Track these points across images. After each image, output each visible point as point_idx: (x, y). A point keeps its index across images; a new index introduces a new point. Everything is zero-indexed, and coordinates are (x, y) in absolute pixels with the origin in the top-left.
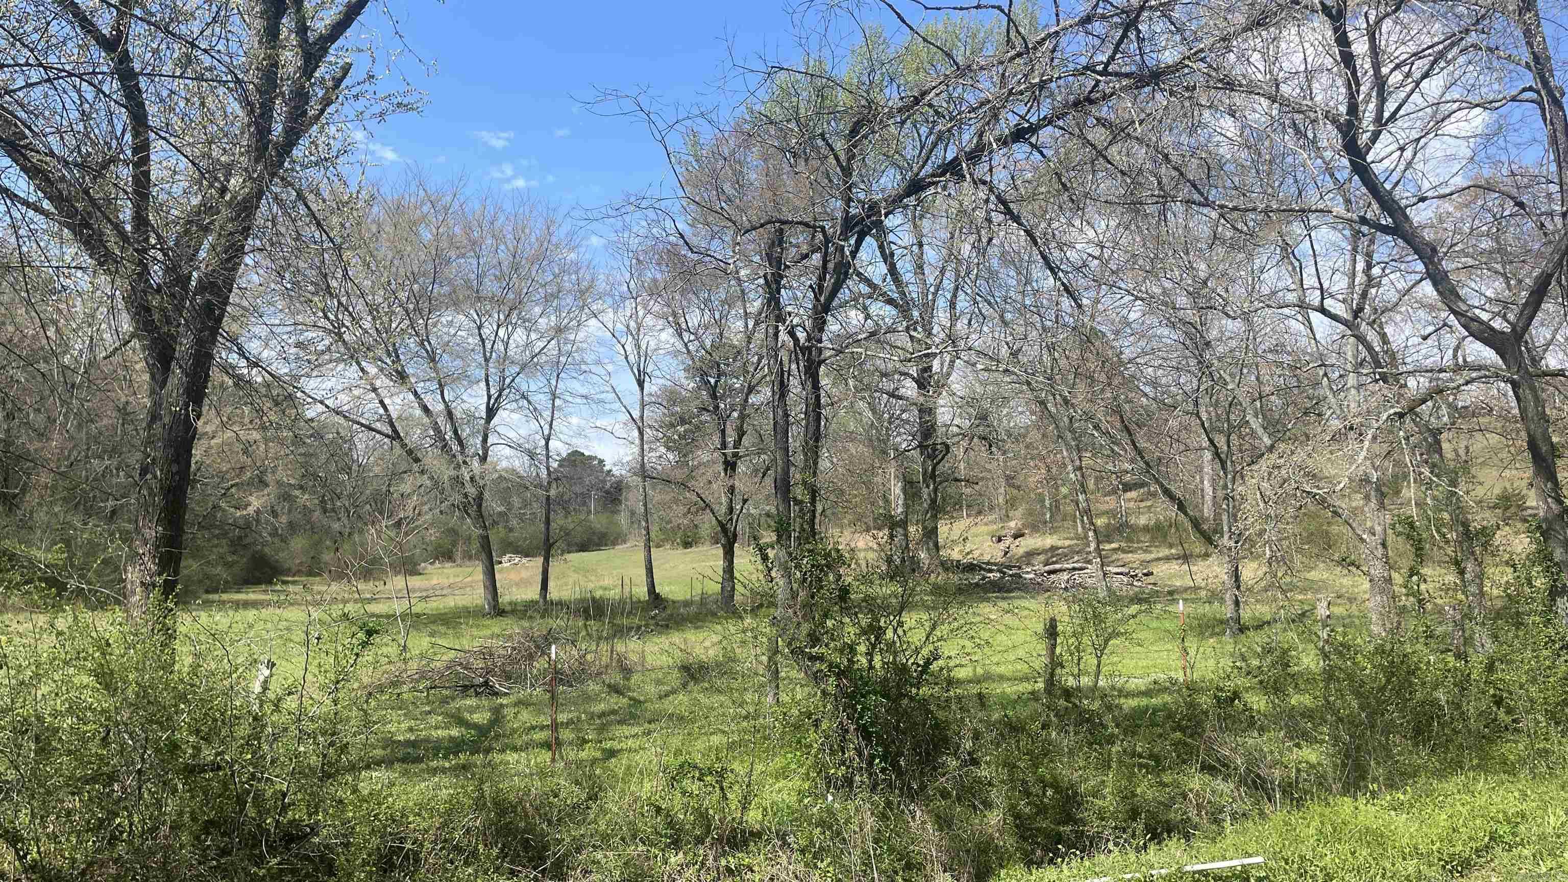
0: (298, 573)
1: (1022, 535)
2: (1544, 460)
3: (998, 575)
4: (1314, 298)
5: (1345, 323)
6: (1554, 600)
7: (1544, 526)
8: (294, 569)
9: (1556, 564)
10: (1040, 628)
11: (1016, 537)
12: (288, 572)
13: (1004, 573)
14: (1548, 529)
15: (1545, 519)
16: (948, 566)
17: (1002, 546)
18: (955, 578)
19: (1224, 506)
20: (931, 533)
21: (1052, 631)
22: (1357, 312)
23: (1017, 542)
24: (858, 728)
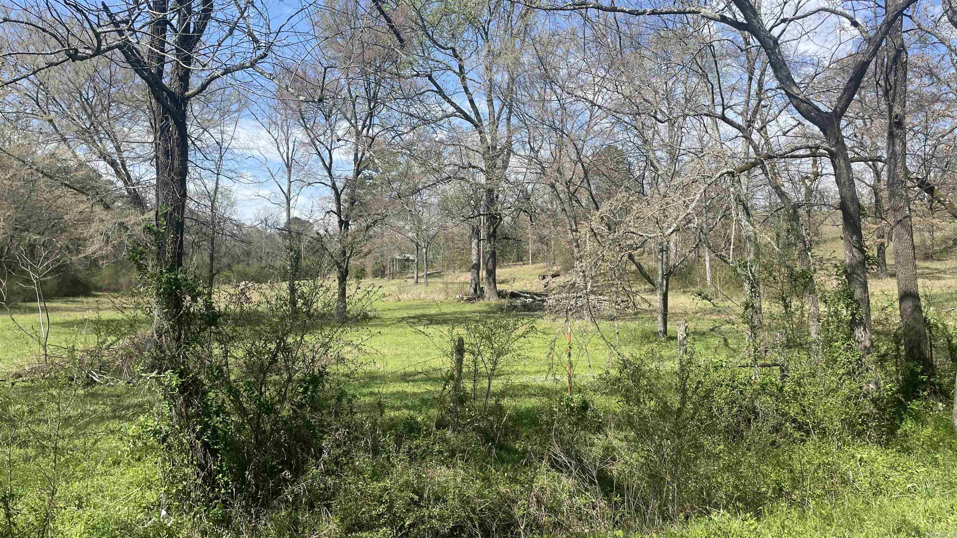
0: (107, 290)
1: (559, 275)
2: (852, 218)
3: (531, 300)
4: (719, 110)
5: (739, 127)
6: (853, 330)
7: (849, 270)
8: (104, 288)
9: (856, 301)
10: (449, 347)
11: (554, 276)
12: (100, 289)
13: (535, 299)
14: (852, 274)
15: (851, 265)
16: (501, 295)
17: (544, 282)
18: (505, 302)
19: (660, 257)
20: (491, 273)
21: (460, 350)
22: (750, 123)
23: (554, 280)
24: (205, 445)
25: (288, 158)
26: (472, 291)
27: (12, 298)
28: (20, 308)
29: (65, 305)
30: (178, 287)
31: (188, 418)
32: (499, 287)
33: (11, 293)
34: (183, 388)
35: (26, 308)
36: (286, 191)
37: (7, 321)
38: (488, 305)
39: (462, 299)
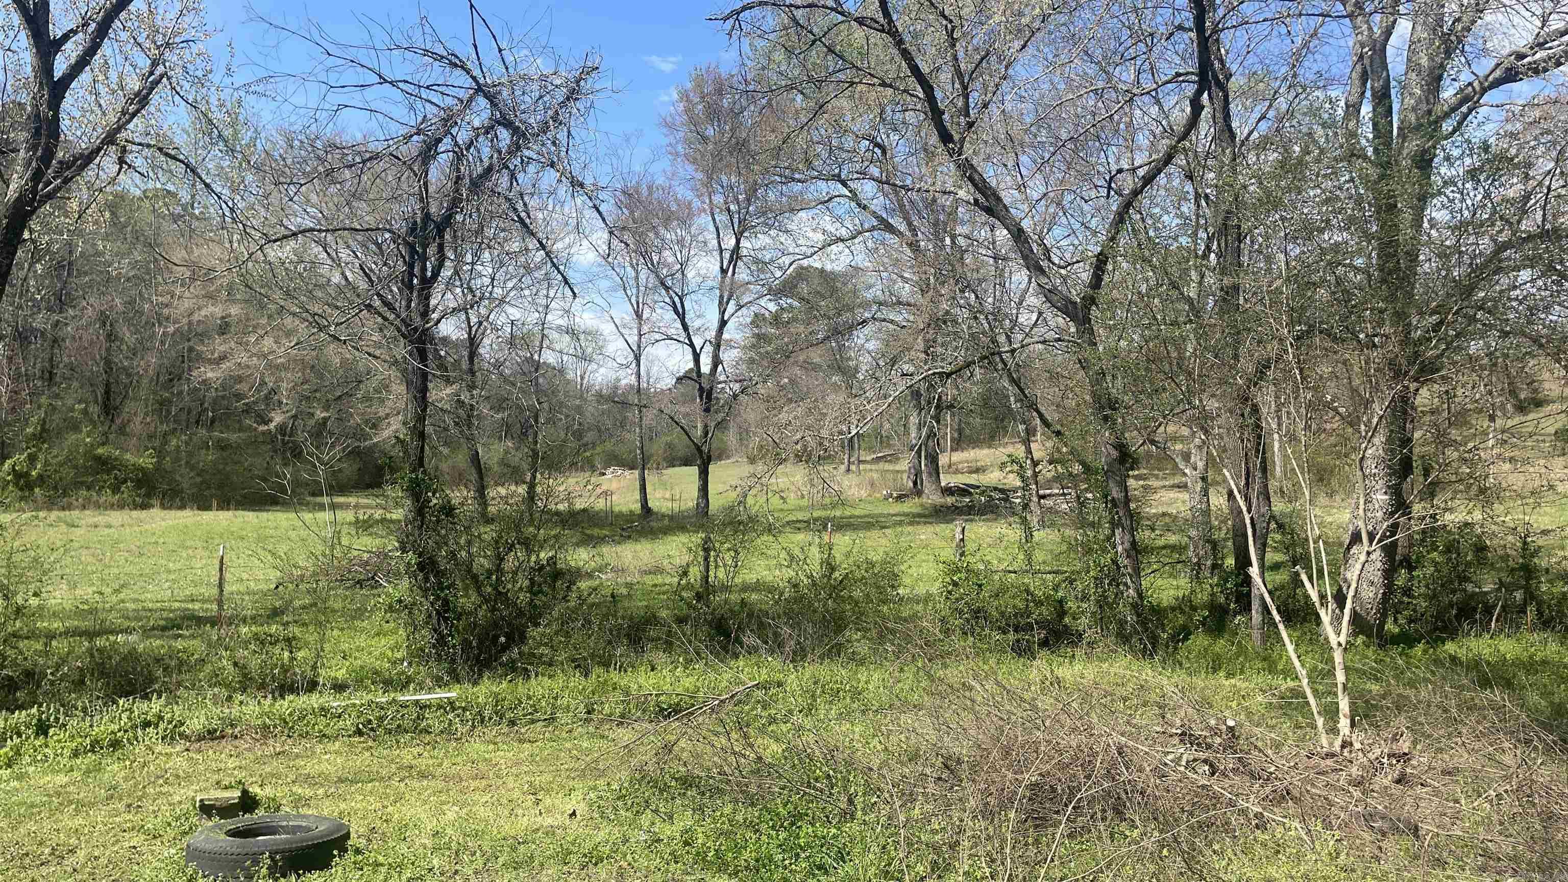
16: (948, 490)
20: (932, 459)
24: (438, 613)
25: (638, 303)
26: (911, 484)
27: (298, 490)
28: (308, 504)
29: (366, 501)
30: (418, 485)
31: (427, 590)
32: (946, 480)
33: (297, 483)
34: (421, 567)
35: (315, 504)
36: (635, 348)
37: (292, 520)
38: (922, 505)
39: (891, 496)
